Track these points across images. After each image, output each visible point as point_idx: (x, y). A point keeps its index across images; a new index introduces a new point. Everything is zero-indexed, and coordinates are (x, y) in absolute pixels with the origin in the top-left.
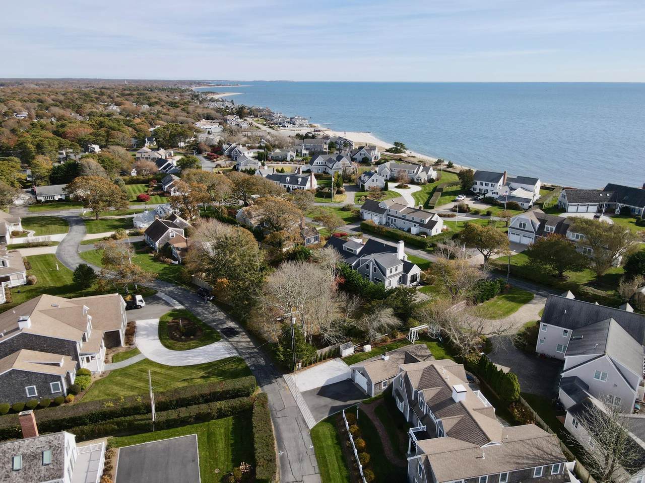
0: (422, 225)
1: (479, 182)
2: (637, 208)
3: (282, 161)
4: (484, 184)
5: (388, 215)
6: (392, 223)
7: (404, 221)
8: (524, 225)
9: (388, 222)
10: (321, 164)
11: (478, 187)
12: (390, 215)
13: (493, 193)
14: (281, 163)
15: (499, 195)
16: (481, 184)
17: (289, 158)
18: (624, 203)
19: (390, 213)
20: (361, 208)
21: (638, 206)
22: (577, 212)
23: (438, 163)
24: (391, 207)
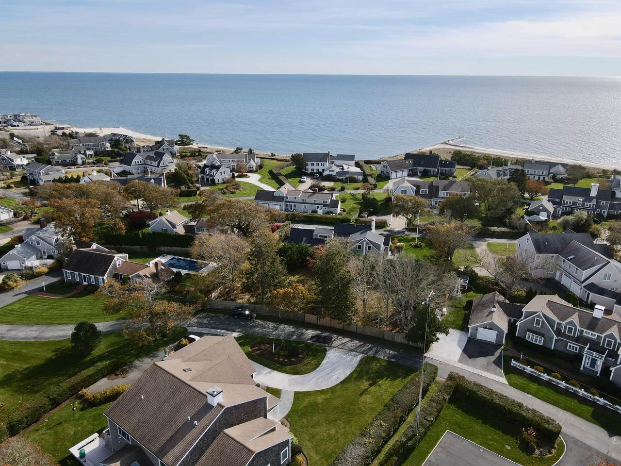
0: (325, 205)
1: (310, 163)
2: (432, 169)
3: (72, 165)
4: (315, 165)
5: (286, 202)
6: (291, 209)
7: (305, 205)
8: (406, 191)
9: (288, 209)
10: (139, 163)
11: (309, 167)
12: (289, 202)
13: (330, 171)
14: (73, 167)
15: (335, 172)
16: (312, 165)
17: (80, 161)
18: (423, 167)
19: (289, 200)
20: (255, 199)
21: (433, 168)
22: (397, 178)
23: (238, 151)
24: (287, 194)
